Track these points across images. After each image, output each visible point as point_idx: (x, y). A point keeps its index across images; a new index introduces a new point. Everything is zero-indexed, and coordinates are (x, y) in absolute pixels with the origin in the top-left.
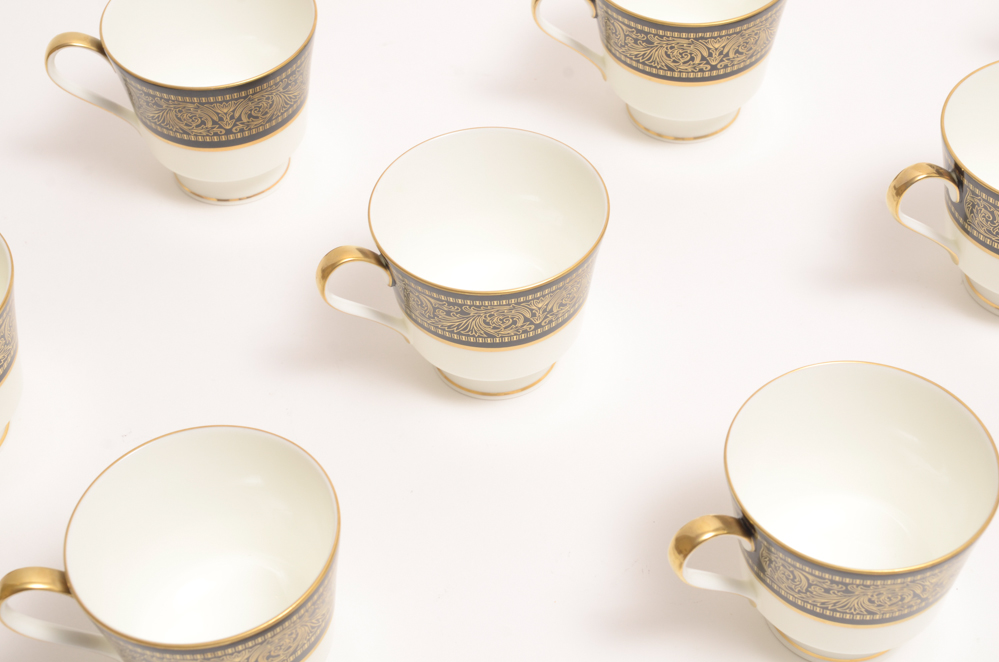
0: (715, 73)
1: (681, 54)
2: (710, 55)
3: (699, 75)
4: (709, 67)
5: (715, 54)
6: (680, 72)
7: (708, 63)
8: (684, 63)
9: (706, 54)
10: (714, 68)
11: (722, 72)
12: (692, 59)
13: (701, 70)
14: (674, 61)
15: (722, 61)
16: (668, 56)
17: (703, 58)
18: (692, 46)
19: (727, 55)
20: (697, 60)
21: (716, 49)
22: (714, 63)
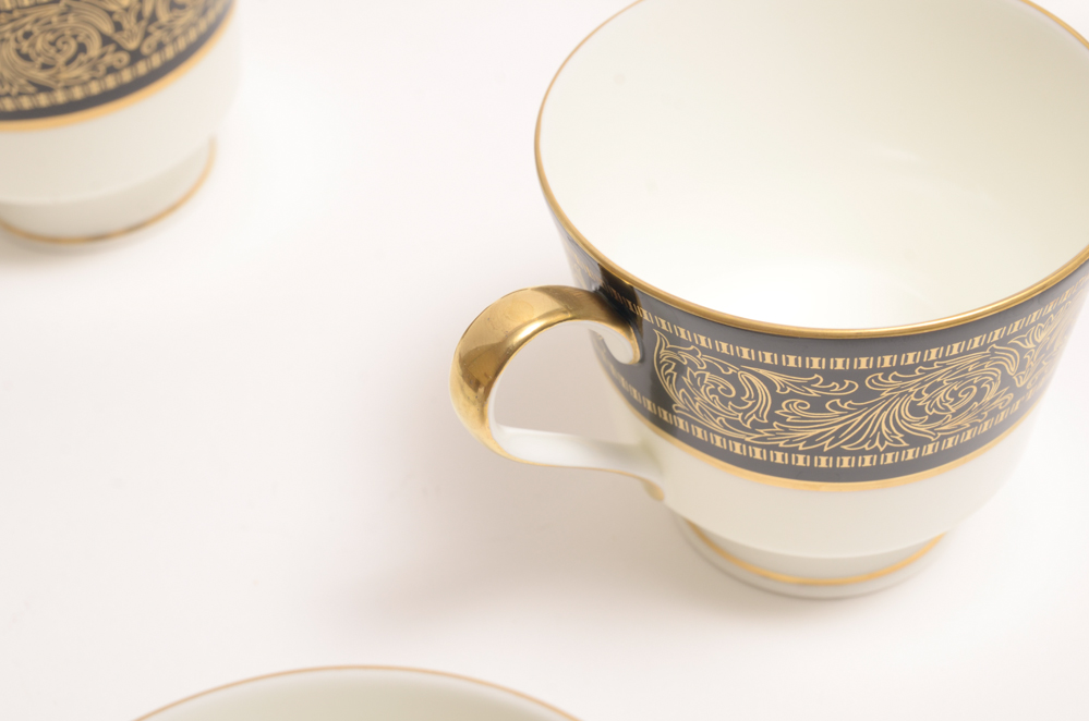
0: (142, 68)
1: (53, 44)
2: (118, 27)
3: (111, 82)
4: (125, 58)
5: (129, 23)
6: (67, 88)
7: (119, 48)
8: (69, 62)
9: (108, 28)
10: (136, 56)
11: (156, 61)
12: (82, 48)
13: (111, 70)
14: (45, 67)
15: (147, 35)
16: (26, 57)
17: (106, 40)
18: (71, 19)
19: (153, 18)
20: (95, 49)
21: (127, 10)
22: (132, 45)
